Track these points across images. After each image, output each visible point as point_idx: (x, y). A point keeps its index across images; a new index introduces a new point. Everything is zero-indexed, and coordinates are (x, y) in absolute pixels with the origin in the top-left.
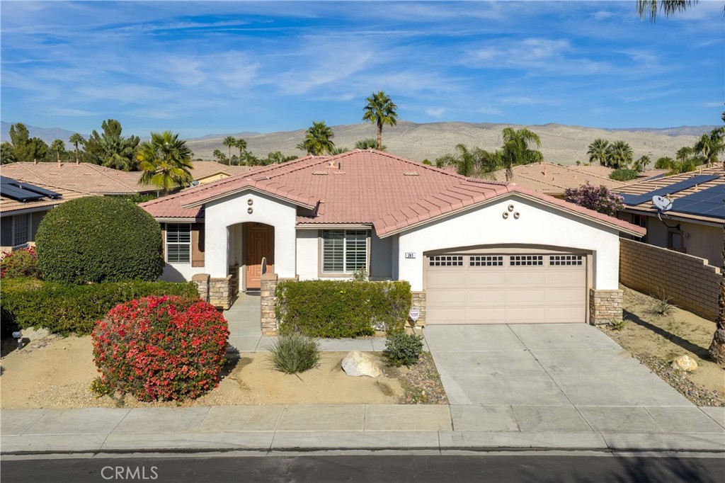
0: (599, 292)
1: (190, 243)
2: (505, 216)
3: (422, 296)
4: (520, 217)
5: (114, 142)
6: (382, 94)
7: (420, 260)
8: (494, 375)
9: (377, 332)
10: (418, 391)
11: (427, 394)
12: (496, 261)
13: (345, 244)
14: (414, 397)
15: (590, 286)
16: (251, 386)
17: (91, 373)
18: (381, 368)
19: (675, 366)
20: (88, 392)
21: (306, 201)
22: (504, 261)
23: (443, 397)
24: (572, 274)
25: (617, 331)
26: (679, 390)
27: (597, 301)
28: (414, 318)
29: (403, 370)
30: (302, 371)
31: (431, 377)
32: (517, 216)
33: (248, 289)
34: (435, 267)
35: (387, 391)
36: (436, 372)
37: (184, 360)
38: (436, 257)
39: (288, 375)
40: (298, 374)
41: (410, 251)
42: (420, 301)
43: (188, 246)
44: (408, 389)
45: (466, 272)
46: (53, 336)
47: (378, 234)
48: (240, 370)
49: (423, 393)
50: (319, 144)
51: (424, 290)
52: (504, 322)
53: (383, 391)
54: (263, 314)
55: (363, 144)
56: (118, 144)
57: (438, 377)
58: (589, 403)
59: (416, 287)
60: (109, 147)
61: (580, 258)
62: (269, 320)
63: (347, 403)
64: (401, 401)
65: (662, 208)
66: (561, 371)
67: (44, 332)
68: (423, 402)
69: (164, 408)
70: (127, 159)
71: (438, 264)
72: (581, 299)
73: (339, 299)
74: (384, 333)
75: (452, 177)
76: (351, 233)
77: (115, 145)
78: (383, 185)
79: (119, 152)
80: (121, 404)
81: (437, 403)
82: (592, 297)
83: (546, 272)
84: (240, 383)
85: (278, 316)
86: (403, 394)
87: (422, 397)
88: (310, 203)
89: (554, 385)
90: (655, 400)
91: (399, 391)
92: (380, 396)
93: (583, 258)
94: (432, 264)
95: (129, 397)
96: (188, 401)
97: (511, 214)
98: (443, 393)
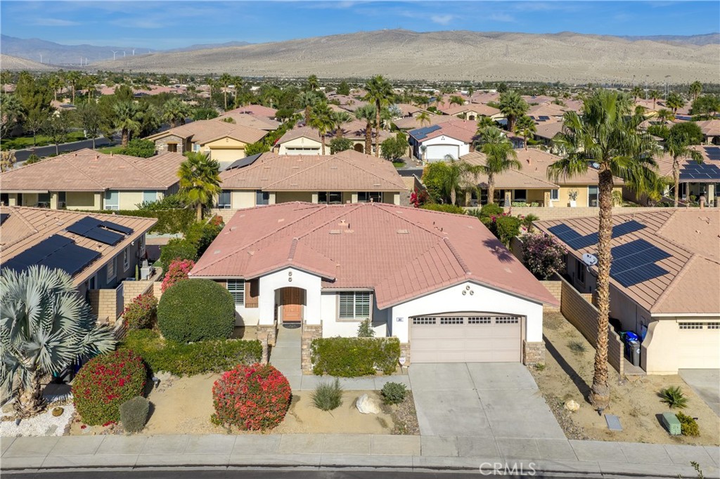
0: (529, 344)
1: (244, 291)
2: (464, 293)
3: (408, 347)
4: (474, 294)
5: (127, 108)
6: (380, 78)
7: (406, 321)
8: (450, 411)
9: (377, 372)
10: (402, 424)
11: (408, 427)
12: (459, 320)
13: (355, 298)
14: (400, 429)
15: (523, 338)
16: (302, 419)
17: (208, 407)
18: (380, 406)
19: (565, 407)
20: (209, 423)
21: (329, 274)
22: (464, 321)
23: (417, 429)
24: (511, 329)
25: (539, 372)
26: (562, 426)
27: (527, 350)
28: (402, 363)
29: (394, 407)
30: (332, 409)
31: (411, 413)
32: (472, 293)
33: (284, 322)
34: (417, 325)
35: (384, 424)
36: (414, 409)
37: (267, 409)
38: (417, 319)
39: (324, 411)
40: (330, 411)
41: (400, 317)
42: (406, 350)
43: (243, 293)
44: (396, 423)
45: (438, 329)
46: (173, 377)
47: (378, 307)
48: (294, 406)
49: (406, 426)
50: (321, 123)
51: (409, 341)
52: (462, 361)
53: (381, 424)
54: (302, 360)
55: (362, 111)
56: (130, 110)
57: (415, 413)
58: (503, 435)
59: (403, 340)
60: (122, 112)
61: (517, 318)
62: (307, 363)
63: (360, 434)
64: (393, 433)
65: (589, 264)
66: (493, 408)
67: (168, 375)
68: (405, 433)
69: (254, 435)
70: (138, 123)
71: (419, 323)
72: (518, 347)
73: (353, 354)
74: (382, 372)
75: (433, 236)
76: (358, 293)
77: (127, 110)
78: (381, 246)
79: (131, 117)
80: (230, 432)
81: (413, 434)
82: (524, 346)
83: (493, 328)
84: (296, 416)
85: (313, 361)
86: (393, 427)
87: (405, 429)
88: (332, 275)
89: (486, 420)
90: (544, 434)
91: (391, 425)
92: (379, 428)
93: (519, 318)
94: (415, 323)
95: (234, 428)
96: (267, 429)
97: (468, 292)
98: (417, 426)
